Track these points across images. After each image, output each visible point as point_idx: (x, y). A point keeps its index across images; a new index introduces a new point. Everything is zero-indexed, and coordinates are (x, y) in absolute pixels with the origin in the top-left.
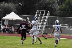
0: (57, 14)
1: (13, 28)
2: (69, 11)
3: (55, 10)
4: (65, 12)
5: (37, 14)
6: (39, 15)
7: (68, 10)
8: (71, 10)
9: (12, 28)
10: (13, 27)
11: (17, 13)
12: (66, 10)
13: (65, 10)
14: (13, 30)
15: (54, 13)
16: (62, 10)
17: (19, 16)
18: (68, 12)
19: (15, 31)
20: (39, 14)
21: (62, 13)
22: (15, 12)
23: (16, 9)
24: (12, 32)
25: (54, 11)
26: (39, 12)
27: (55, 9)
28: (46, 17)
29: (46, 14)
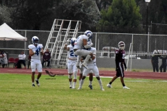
0: (95, 28)
1: (6, 57)
2: (121, 21)
3: (93, 19)
4: (113, 23)
5: (55, 27)
6: (58, 30)
7: (118, 18)
8: (124, 19)
9: (3, 56)
10: (5, 54)
11: (14, 26)
12: (115, 18)
13: (112, 20)
15: (90, 25)
16: (106, 19)
17: (18, 32)
18: (118, 23)
19: (9, 63)
20: (59, 27)
21: (106, 25)
22: (9, 24)
23: (11, 17)
24: (4, 65)
25: (90, 22)
26: (60, 23)
27: (92, 16)
28: (72, 34)
29: (73, 26)
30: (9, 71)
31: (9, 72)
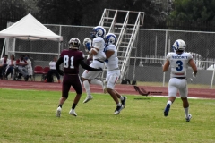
0: (164, 22)
1: (30, 65)
2: (203, 13)
3: (161, 10)
4: (191, 16)
5: (105, 20)
6: (109, 25)
7: (200, 8)
8: (208, 11)
9: (26, 64)
10: (29, 61)
11: (43, 18)
12: (194, 8)
13: (190, 10)
14: (30, 71)
15: (157, 19)
16: (181, 9)
17: (49, 27)
18: (200, 16)
19: (34, 75)
20: (111, 21)
21: (181, 19)
22: (36, 16)
23: (38, 6)
24: (27, 77)
25: (157, 14)
26: (112, 14)
27: (160, 5)
28: (131, 32)
29: (132, 20)
30: (36, 85)
31: (35, 88)
